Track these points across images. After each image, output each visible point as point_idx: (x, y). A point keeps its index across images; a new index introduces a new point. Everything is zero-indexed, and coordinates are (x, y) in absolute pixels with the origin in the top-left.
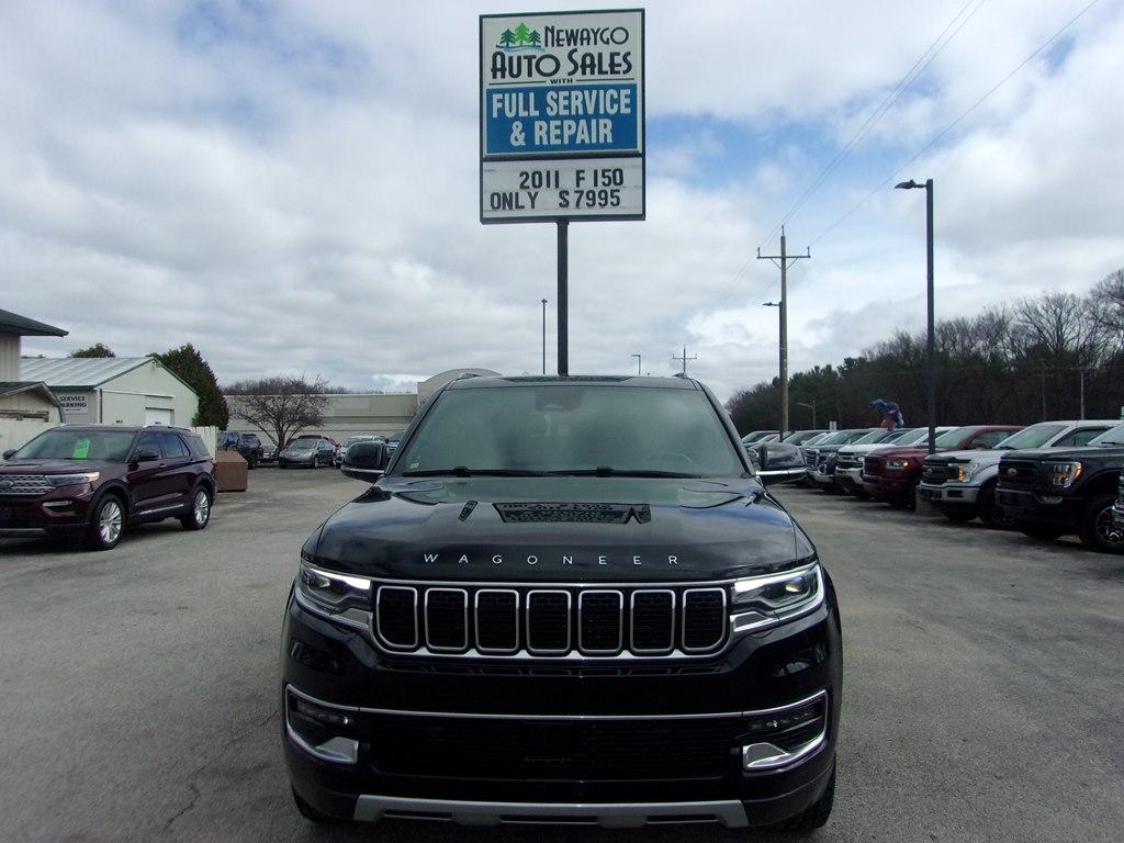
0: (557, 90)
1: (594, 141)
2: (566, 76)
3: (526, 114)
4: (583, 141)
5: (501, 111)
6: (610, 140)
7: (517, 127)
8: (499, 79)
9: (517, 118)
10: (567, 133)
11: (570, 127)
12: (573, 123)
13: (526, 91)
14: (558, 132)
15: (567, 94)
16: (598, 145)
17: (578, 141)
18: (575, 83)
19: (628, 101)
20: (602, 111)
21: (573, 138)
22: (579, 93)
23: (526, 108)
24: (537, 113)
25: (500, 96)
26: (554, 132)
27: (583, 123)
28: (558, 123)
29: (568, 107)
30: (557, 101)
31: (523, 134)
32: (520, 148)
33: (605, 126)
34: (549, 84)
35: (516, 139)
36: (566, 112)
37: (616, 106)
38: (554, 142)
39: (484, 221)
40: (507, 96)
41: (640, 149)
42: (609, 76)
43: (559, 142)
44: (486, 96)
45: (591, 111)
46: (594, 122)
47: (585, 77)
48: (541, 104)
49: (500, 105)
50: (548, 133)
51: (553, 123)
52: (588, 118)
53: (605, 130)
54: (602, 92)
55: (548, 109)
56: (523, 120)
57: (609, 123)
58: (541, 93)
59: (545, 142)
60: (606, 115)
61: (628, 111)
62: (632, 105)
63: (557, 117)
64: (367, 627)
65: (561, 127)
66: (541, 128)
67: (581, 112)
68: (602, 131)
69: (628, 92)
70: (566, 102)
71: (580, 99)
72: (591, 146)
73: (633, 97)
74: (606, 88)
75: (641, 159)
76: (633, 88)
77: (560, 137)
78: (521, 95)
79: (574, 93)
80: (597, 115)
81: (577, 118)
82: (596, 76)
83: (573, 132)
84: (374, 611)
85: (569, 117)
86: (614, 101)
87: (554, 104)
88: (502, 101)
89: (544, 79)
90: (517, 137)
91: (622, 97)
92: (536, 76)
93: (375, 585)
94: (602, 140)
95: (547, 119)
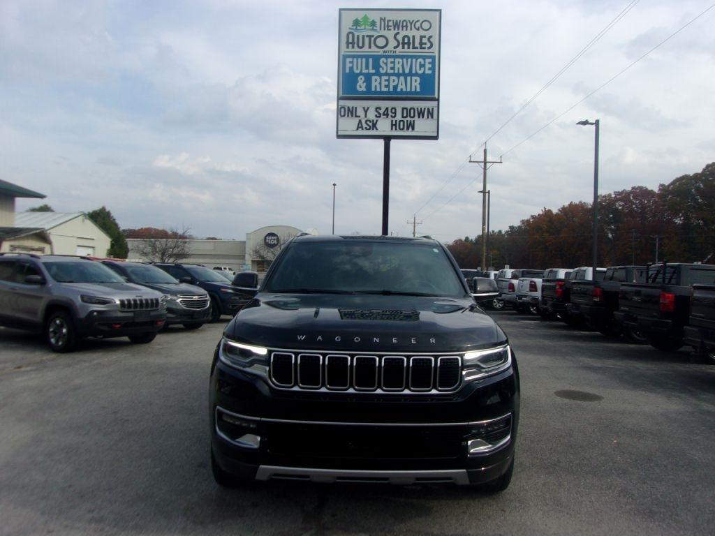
0: (387, 57)
1: (409, 90)
2: (393, 49)
3: (366, 71)
4: (402, 89)
5: (351, 68)
6: (418, 90)
7: (361, 79)
8: (350, 49)
9: (361, 73)
10: (392, 84)
11: (394, 81)
12: (396, 78)
13: (367, 57)
14: (387, 83)
15: (392, 60)
16: (411, 92)
17: (399, 90)
18: (397, 54)
19: (430, 66)
20: (414, 72)
21: (395, 87)
22: (400, 60)
23: (367, 67)
24: (373, 71)
25: (351, 60)
26: (384, 83)
27: (402, 78)
28: (387, 78)
29: (393, 68)
30: (386, 64)
31: (365, 84)
32: (363, 92)
33: (416, 81)
34: (381, 53)
35: (360, 87)
36: (392, 71)
37: (422, 69)
38: (384, 89)
39: (339, 136)
40: (355, 59)
41: (436, 96)
42: (419, 50)
43: (386, 89)
44: (342, 59)
45: (407, 71)
46: (409, 78)
47: (403, 50)
48: (377, 66)
49: (351, 65)
50: (380, 84)
51: (384, 78)
52: (405, 75)
53: (415, 84)
54: (414, 60)
55: (381, 69)
56: (365, 75)
57: (418, 79)
58: (376, 59)
59: (378, 89)
60: (416, 74)
61: (430, 72)
62: (433, 69)
63: (386, 74)
64: (265, 375)
65: (388, 80)
66: (376, 80)
67: (401, 72)
68: (414, 84)
69: (430, 60)
70: (392, 65)
71: (401, 63)
72: (406, 93)
73: (433, 63)
74: (417, 57)
75: (436, 102)
76: (433, 58)
77: (388, 86)
78: (364, 60)
79: (397, 60)
80: (411, 74)
81: (398, 75)
82: (411, 50)
83: (395, 83)
84: (269, 365)
85: (393, 74)
86: (422, 66)
87: (384, 66)
88: (352, 62)
89: (379, 50)
90: (361, 86)
91: (427, 64)
92: (374, 48)
93: (270, 352)
94: (413, 90)
95: (380, 75)
